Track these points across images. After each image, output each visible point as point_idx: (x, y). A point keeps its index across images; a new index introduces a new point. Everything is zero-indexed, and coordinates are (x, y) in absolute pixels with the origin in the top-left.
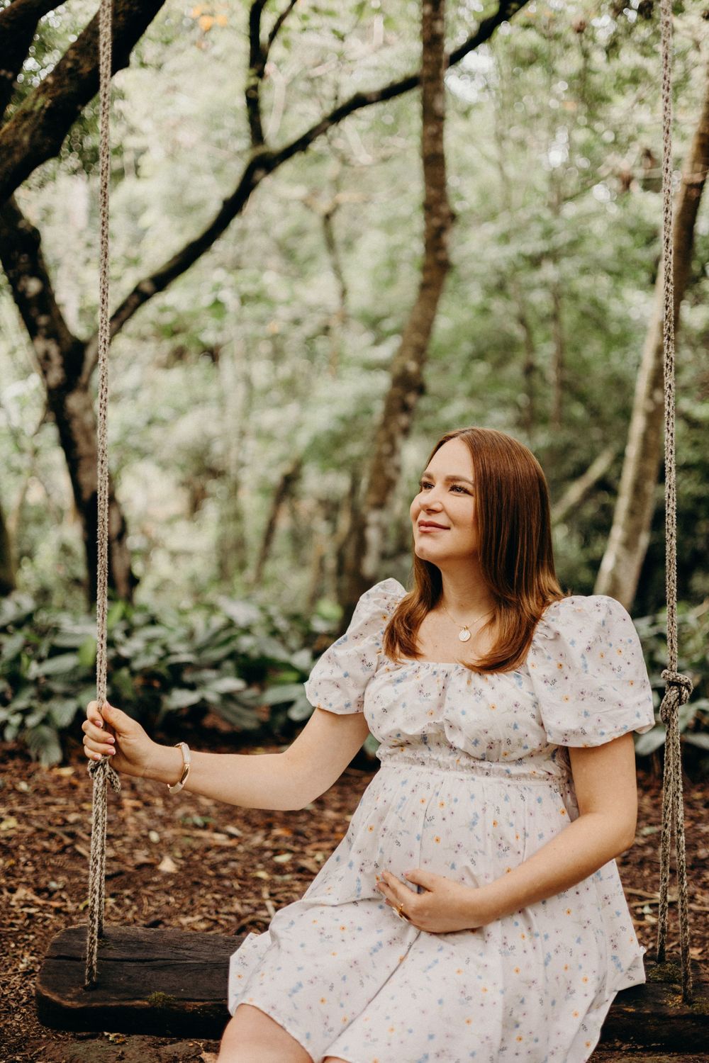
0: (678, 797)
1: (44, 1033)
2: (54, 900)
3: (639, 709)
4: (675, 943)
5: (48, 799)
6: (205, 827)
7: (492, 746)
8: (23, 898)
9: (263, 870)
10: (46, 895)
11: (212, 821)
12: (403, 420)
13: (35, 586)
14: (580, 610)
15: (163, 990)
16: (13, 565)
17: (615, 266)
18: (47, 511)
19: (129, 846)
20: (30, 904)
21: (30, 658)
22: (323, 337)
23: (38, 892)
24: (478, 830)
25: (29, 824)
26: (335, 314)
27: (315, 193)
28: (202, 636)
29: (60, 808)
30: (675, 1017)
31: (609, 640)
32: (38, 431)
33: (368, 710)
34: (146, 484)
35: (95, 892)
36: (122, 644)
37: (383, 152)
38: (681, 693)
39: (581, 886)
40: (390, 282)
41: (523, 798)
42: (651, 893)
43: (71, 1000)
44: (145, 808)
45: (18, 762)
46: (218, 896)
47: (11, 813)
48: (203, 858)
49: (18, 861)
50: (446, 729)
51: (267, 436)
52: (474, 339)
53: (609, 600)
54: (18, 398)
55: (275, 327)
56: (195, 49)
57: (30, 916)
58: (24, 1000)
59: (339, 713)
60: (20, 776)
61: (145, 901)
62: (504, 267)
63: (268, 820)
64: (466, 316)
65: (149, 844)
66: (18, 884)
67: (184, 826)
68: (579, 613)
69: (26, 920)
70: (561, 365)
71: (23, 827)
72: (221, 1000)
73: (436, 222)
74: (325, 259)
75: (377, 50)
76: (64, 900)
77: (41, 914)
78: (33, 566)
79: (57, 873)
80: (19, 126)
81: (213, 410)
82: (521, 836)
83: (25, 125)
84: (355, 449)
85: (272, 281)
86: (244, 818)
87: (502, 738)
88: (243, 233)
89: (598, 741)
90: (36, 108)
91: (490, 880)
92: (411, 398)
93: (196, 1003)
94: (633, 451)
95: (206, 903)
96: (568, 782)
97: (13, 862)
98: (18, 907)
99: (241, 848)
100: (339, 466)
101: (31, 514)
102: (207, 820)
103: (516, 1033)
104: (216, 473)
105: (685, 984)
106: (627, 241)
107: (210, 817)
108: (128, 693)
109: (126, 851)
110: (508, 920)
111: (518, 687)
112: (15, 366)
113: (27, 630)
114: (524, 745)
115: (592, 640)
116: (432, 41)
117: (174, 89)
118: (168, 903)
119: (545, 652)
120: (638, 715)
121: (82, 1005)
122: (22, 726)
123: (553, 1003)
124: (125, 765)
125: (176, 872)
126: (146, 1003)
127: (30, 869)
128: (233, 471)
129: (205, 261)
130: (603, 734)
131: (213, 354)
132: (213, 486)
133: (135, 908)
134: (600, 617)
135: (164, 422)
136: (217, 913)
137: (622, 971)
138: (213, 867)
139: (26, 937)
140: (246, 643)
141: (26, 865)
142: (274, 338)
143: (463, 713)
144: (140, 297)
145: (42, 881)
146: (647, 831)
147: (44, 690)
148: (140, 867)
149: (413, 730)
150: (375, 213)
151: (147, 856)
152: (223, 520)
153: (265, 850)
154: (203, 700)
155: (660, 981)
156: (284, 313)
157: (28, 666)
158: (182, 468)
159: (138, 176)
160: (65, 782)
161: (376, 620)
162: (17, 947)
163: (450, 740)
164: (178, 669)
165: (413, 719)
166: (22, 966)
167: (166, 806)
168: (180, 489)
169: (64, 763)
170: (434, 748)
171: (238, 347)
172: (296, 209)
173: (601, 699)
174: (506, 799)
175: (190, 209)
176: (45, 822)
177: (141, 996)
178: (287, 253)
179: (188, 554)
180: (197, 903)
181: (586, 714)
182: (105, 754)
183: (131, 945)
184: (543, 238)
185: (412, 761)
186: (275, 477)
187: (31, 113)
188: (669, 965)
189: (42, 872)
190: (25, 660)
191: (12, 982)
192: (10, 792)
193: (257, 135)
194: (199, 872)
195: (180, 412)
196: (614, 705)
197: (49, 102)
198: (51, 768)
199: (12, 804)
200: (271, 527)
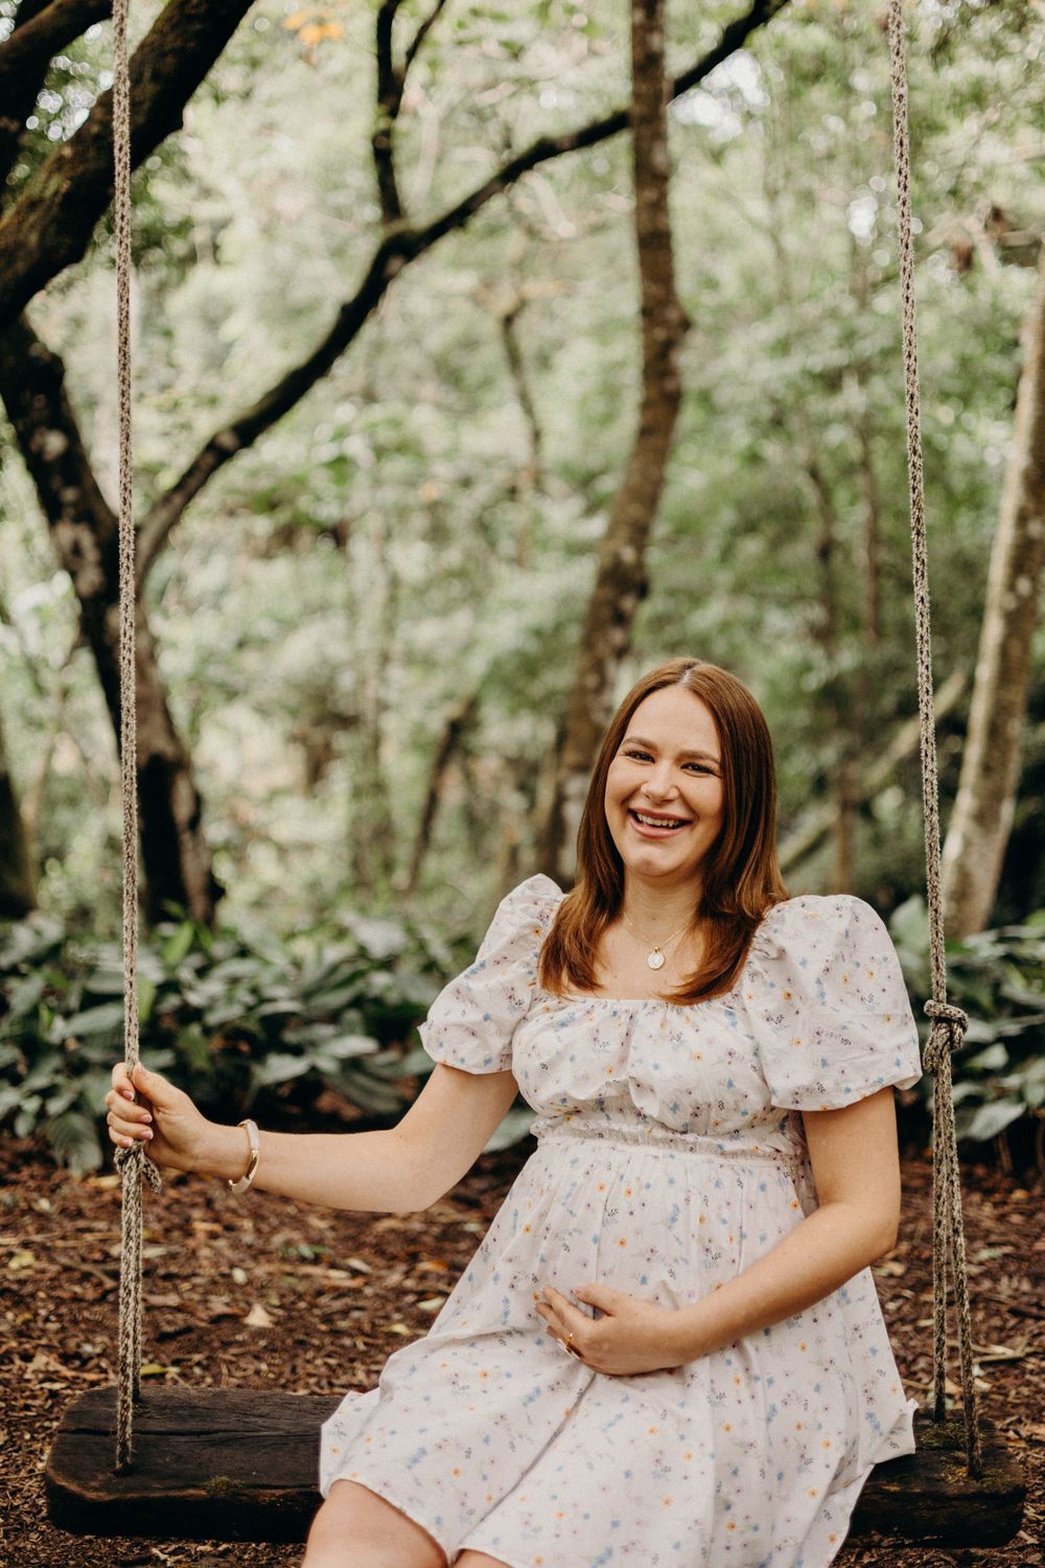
0: (952, 1182)
1: (72, 1559)
2: (89, 1371)
3: (900, 1055)
4: (1014, 1418)
5: (81, 1224)
6: (316, 1260)
7: (698, 1112)
8: (43, 1368)
9: (400, 1321)
10: (77, 1363)
11: (326, 1251)
12: (617, 636)
13: (68, 904)
14: (813, 917)
15: (228, 1474)
16: (32, 872)
17: (954, 385)
18: (85, 785)
19: (201, 1290)
20: (54, 1377)
21: (52, 1010)
22: (508, 505)
23: (66, 1359)
24: (679, 1227)
25: (52, 1261)
26: (524, 469)
27: (488, 284)
28: (312, 974)
29: (99, 1235)
30: (957, 1498)
31: (855, 959)
32: (69, 661)
33: (518, 1066)
34: (238, 738)
35: (128, 1336)
36: (191, 988)
37: (593, 218)
38: (952, 1033)
39: (820, 1309)
40: (608, 419)
41: (740, 1184)
42: (985, 1346)
43: (96, 1489)
44: (228, 1234)
45: (36, 1169)
46: (332, 1362)
47: (26, 1245)
48: (312, 1306)
49: (36, 1315)
50: (632, 1089)
51: (424, 661)
52: (740, 505)
53: (854, 902)
54: (37, 610)
55: (431, 491)
56: (301, 65)
57: (53, 1394)
58: (44, 1513)
59: (475, 1071)
60: (39, 1189)
61: (224, 1370)
62: (781, 391)
63: (412, 1248)
64: (728, 466)
65: (232, 1287)
66: (36, 1347)
67: (284, 1260)
68: (811, 920)
69: (47, 1400)
70: (875, 538)
71: (43, 1265)
72: (309, 1486)
73: (660, 334)
74: (506, 384)
75: (579, 62)
76: (105, 1371)
77: (69, 1392)
78: (65, 872)
79: (93, 1332)
80: (23, 221)
81: (338, 622)
82: (737, 1239)
83: (32, 218)
85: (426, 422)
86: (376, 1245)
87: (712, 1100)
88: (379, 347)
89: (843, 1101)
90: (49, 193)
91: (694, 1301)
92: (628, 603)
93: (274, 1491)
94: (986, 671)
95: (313, 1372)
96: (802, 1163)
97: (28, 1316)
98: (35, 1382)
99: (368, 1291)
100: (536, 706)
101: (60, 790)
102: (319, 1250)
103: (728, 1517)
104: (346, 722)
105: (972, 1448)
106: (973, 348)
107: (324, 1245)
108: (200, 1062)
109: (196, 1297)
110: (718, 1356)
111: (731, 1028)
112: (31, 559)
113: (47, 970)
114: (743, 1109)
115: (830, 959)
116: (646, 64)
117: (270, 127)
118: (258, 1372)
119: (766, 977)
120: (898, 1064)
121: (112, 1497)
122: (41, 1115)
123: (780, 1477)
124: (166, 1154)
125: (271, 1326)
126: (203, 1493)
127: (53, 1326)
128: (370, 715)
129: (321, 390)
130: (848, 1090)
131: (338, 535)
132: (342, 741)
133: (209, 1380)
134: (843, 924)
135: (263, 643)
136: (331, 1385)
137: (881, 1434)
138: (327, 1319)
139: (47, 1424)
140: (380, 981)
141: (47, 1320)
142: (434, 507)
143: (656, 1067)
144: (216, 454)
145: (72, 1343)
146: (985, 1254)
147: (75, 1060)
148: (218, 1320)
149: (584, 1093)
150: (579, 312)
151: (227, 1304)
152: (357, 793)
153: (406, 1292)
154: (314, 1069)
155: (936, 1448)
156: (443, 470)
157: (50, 1023)
158: (294, 713)
159: (217, 262)
160: (107, 1197)
161: (526, 935)
162: (33, 1439)
163: (638, 1105)
164: (277, 1022)
165: (585, 1078)
166: (40, 1465)
167: (258, 1231)
168: (291, 747)
169: (105, 1168)
170: (614, 1115)
171: (374, 523)
172: (464, 308)
173: (846, 1042)
174: (718, 1184)
175: (296, 313)
176: (77, 1259)
177: (196, 1483)
178: (449, 373)
179: (307, 847)
180: (300, 1371)
181: (824, 1063)
182: (138, 1138)
183: (181, 1412)
184: (841, 346)
185: (585, 1135)
186: (436, 725)
187: (41, 200)
188: (951, 1425)
189: (72, 1331)
190: (44, 1014)
191: (26, 1488)
192: (23, 1213)
193: (390, 201)
194: (305, 1326)
195: (288, 626)
196: (863, 1049)
197: (65, 186)
198: (86, 1177)
199: (27, 1233)
200: (432, 802)
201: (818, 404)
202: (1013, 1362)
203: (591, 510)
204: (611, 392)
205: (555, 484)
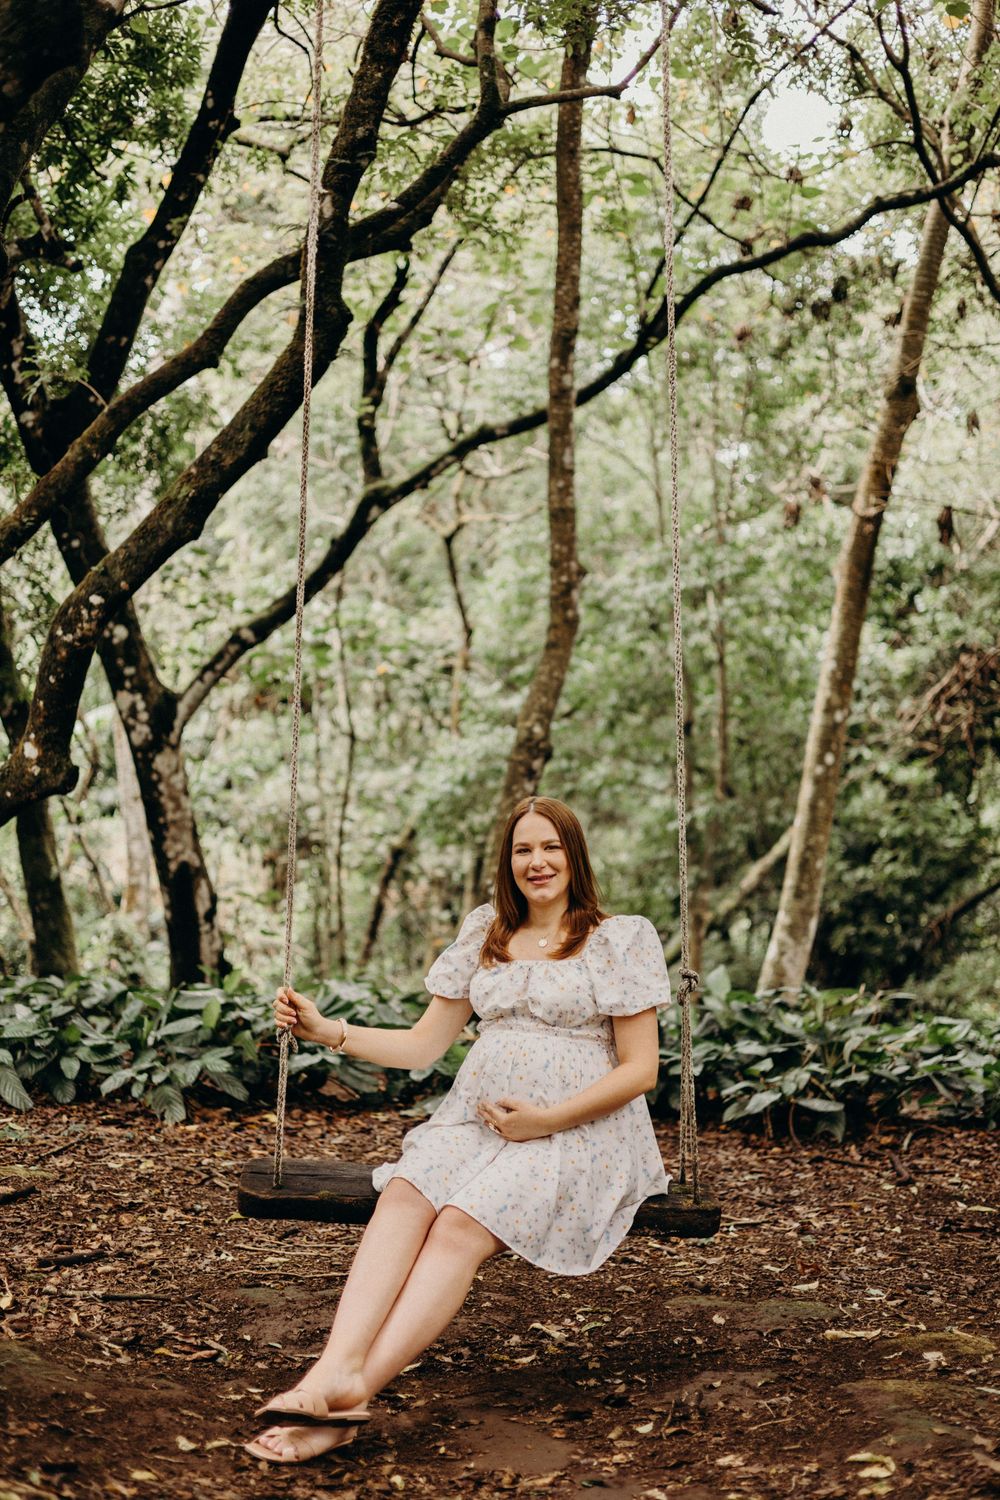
2: (201, 1217)
3: (662, 992)
5: (179, 1148)
7: (561, 1015)
8: (173, 1215)
10: (193, 1213)
12: (528, 785)
14: (622, 924)
15: (328, 1190)
17: (788, 604)
20: (180, 1219)
21: (150, 1019)
22: (443, 679)
23: (186, 1211)
24: (550, 1070)
25: (166, 1165)
26: (458, 655)
29: (192, 1154)
30: (687, 1212)
31: (641, 946)
33: (472, 996)
36: (242, 1009)
38: (690, 983)
39: (618, 1113)
40: (524, 619)
41: (580, 1051)
43: (264, 1194)
45: (144, 1120)
47: (147, 1158)
49: (163, 1191)
50: (530, 1003)
51: (373, 803)
52: (622, 690)
55: (386, 668)
57: (182, 1227)
59: (451, 998)
60: (148, 1130)
64: (615, 659)
68: (621, 926)
70: (725, 715)
71: (161, 1167)
73: (564, 579)
77: (191, 1226)
82: (579, 1076)
84: (479, 818)
85: (381, 614)
87: (568, 1010)
89: (634, 1012)
91: (556, 1105)
92: (536, 763)
93: (351, 1198)
96: (612, 1042)
100: (462, 840)
103: (569, 1204)
106: (802, 576)
110: (568, 1132)
111: (579, 976)
114: (583, 1015)
115: (630, 944)
119: (599, 952)
120: (660, 995)
121: (273, 1197)
122: (148, 1085)
124: (302, 1032)
126: (317, 1197)
127: (174, 1196)
130: (636, 1007)
134: (636, 929)
141: (170, 1193)
142: (386, 679)
143: (542, 993)
144: (239, 644)
145: (188, 1204)
147: (168, 1051)
149: (506, 1005)
154: (323, 1062)
155: (679, 1193)
163: (532, 1011)
165: (507, 998)
169: (188, 1121)
170: (520, 1017)
173: (636, 983)
174: (569, 1051)
176: (181, 1165)
177: (313, 1193)
178: (398, 574)
181: (625, 993)
184: (702, 572)
185: (503, 1027)
186: (383, 850)
188: (688, 1185)
192: (141, 1142)
193: (373, 468)
195: (265, 772)
196: (644, 988)
197: (191, 493)
198: (177, 1125)
199: (146, 1152)
200: (379, 909)
201: (685, 615)
202: (754, 1226)
203: (511, 686)
204: (528, 601)
205: (481, 668)
